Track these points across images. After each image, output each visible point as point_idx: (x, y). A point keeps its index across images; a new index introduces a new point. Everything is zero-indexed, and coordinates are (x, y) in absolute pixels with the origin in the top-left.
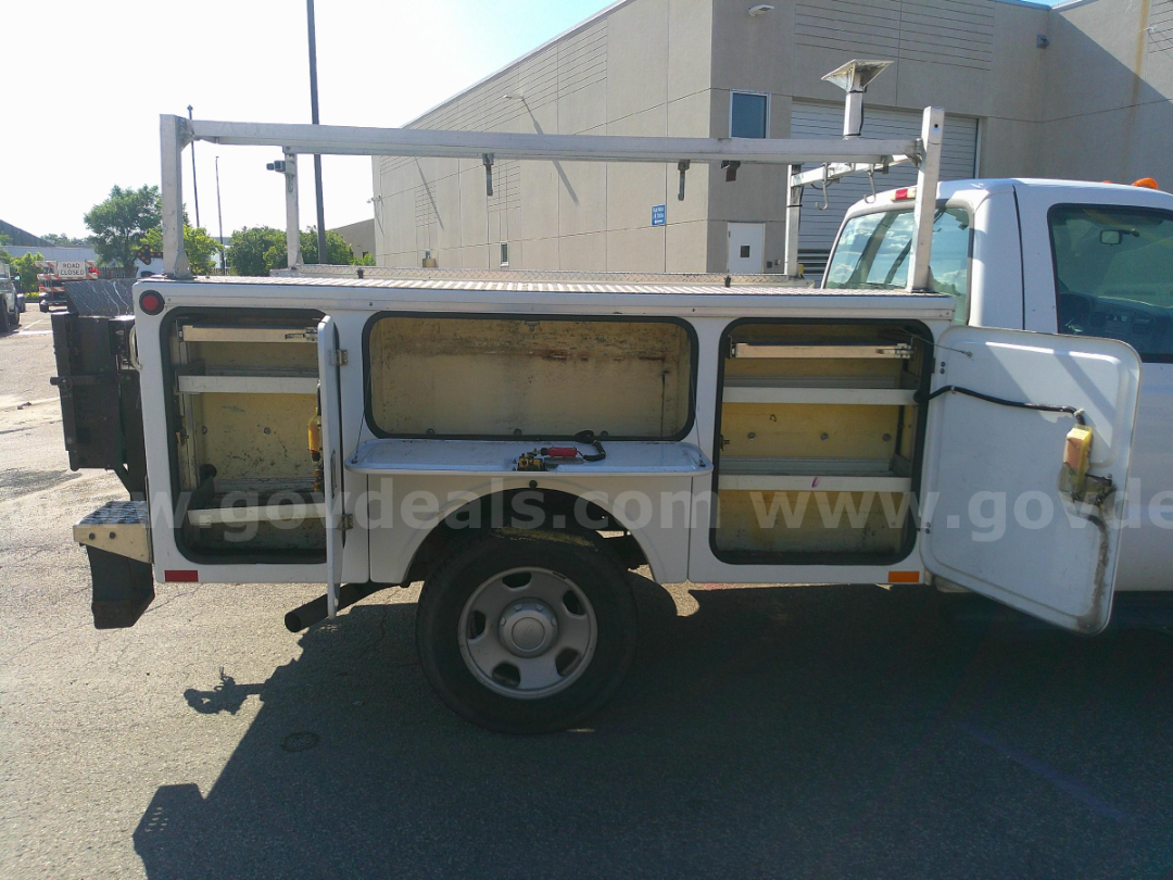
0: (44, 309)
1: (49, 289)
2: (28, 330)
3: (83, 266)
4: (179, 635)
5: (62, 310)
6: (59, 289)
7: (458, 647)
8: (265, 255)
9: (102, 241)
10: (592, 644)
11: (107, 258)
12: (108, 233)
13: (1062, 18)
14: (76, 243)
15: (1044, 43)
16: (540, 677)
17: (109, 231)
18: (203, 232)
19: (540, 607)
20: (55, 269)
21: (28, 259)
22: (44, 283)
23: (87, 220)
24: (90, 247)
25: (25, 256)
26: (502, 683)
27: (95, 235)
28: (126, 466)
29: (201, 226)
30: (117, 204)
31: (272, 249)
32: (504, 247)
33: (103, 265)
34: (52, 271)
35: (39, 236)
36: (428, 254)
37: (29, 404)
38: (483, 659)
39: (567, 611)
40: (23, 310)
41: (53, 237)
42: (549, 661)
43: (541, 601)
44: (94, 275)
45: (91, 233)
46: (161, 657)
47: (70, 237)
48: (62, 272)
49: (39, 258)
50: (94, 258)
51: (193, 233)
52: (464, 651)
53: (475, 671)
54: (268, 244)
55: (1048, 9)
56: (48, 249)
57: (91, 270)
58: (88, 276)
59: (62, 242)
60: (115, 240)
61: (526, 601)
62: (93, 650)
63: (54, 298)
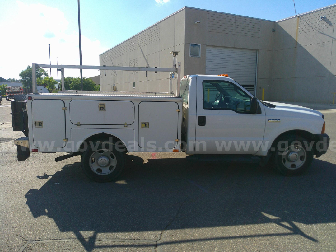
0: (8, 100)
1: (9, 94)
2: (3, 105)
3: (19, 88)
4: (36, 168)
5: (13, 100)
6: (12, 94)
7: (89, 165)
8: (70, 85)
9: (24, 81)
10: (116, 164)
11: (25, 86)
12: (26, 79)
13: (278, 24)
14: (17, 81)
15: (274, 31)
16: (106, 171)
17: (26, 78)
18: (52, 79)
19: (105, 157)
20: (11, 89)
21: (3, 86)
22: (7, 93)
23: (20, 75)
24: (21, 83)
25: (2, 85)
26: (99, 172)
27: (22, 79)
28: (25, 131)
29: (52, 77)
30: (29, 71)
31: (72, 83)
32: (134, 83)
33: (25, 88)
34: (10, 89)
35: (6, 79)
36: (114, 85)
37: (3, 123)
38: (94, 167)
39: (111, 158)
40: (2, 100)
41: (10, 79)
42: (108, 168)
43: (106, 156)
44: (22, 91)
45: (21, 78)
46: (32, 171)
47: (15, 79)
48: (13, 89)
49: (6, 86)
50: (22, 86)
51: (50, 79)
52: (90, 166)
53: (93, 170)
54: (71, 82)
55: (275, 22)
56: (9, 83)
57: (21, 89)
58: (20, 91)
59: (13, 81)
60: (28, 80)
61: (102, 156)
62: (18, 170)
63: (11, 97)
